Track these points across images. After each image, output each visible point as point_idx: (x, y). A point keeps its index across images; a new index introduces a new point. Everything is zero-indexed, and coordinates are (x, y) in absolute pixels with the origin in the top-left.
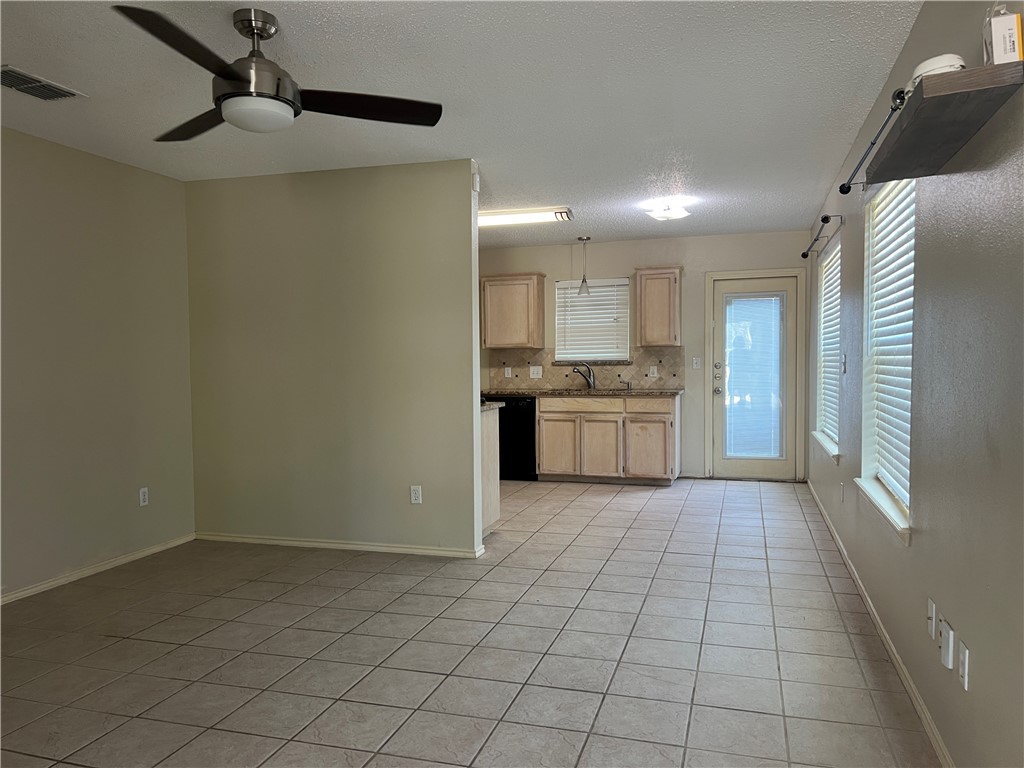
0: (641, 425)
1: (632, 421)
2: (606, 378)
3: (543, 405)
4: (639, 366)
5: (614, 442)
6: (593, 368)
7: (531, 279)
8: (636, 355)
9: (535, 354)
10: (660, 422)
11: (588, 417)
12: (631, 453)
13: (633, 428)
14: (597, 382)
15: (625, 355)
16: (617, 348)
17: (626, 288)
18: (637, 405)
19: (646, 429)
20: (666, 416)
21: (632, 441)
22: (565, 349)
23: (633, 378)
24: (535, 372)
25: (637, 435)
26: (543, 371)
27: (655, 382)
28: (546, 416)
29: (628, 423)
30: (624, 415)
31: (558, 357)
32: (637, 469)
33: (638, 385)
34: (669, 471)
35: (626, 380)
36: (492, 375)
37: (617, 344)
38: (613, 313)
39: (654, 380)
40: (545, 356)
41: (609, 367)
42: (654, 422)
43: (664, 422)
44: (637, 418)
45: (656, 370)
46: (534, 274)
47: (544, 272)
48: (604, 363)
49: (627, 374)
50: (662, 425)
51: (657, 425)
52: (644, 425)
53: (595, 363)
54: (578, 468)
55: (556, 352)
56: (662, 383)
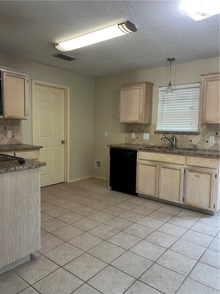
0: (195, 174)
1: (189, 171)
2: (183, 142)
3: (141, 156)
4: (204, 135)
5: (178, 183)
6: (176, 135)
7: (142, 85)
8: (202, 129)
9: (146, 127)
10: (208, 173)
11: (164, 165)
12: (188, 191)
13: (191, 175)
14: (178, 144)
15: (195, 129)
16: (191, 124)
17: (199, 89)
18: (194, 161)
19: (199, 177)
20: (213, 170)
21: (189, 183)
22: (162, 124)
23: (199, 142)
24: (146, 136)
25: (193, 180)
26: (150, 136)
27: (213, 146)
28: (142, 162)
29: (187, 172)
30: (185, 166)
31: (158, 129)
32: (192, 201)
33: (202, 147)
34: (212, 206)
35: (195, 144)
36: (126, 136)
37: (191, 122)
38: (190, 104)
39: (212, 145)
40: (151, 128)
41: (185, 136)
42: (204, 173)
43: (211, 174)
44: (193, 169)
45: (213, 139)
46: (144, 83)
47: (153, 82)
48: (182, 133)
49: (196, 140)
50: (209, 176)
51: (207, 175)
52: (198, 174)
53: (177, 133)
54: (157, 194)
55: (157, 126)
56: (217, 147)
